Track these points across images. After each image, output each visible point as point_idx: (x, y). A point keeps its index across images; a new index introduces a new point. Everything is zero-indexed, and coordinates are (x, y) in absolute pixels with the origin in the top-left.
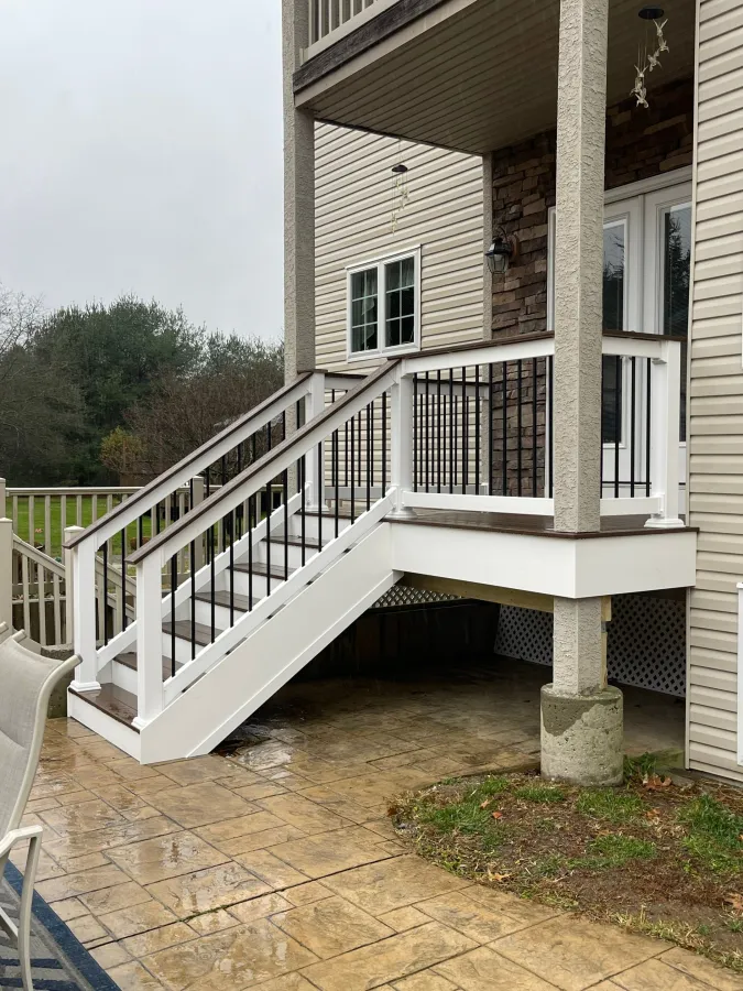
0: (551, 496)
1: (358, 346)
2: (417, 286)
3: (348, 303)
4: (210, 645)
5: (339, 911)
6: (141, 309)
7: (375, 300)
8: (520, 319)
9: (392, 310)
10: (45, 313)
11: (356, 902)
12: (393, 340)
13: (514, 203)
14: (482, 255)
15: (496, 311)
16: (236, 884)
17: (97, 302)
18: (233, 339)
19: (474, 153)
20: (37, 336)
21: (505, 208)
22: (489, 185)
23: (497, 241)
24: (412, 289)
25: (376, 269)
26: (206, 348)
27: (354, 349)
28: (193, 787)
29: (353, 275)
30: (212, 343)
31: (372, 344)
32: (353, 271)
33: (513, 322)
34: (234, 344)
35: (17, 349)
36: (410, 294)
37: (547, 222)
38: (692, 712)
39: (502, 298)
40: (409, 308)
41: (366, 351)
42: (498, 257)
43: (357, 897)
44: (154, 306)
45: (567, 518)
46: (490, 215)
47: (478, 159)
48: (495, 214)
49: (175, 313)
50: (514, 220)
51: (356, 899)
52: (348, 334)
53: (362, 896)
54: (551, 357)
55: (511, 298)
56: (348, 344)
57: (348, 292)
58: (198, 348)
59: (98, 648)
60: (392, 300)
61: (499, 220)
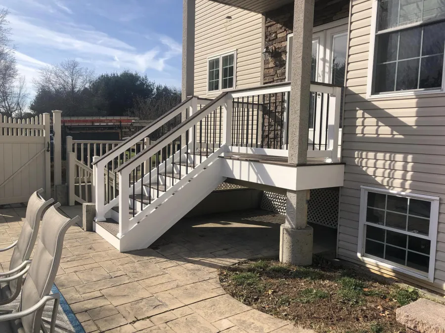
0: (287, 149)
1: (211, 89)
2: (234, 65)
3: (207, 72)
4: (149, 205)
5: (196, 320)
6: (131, 75)
7: (218, 70)
8: (275, 79)
9: (225, 75)
10: (96, 75)
11: (203, 316)
12: (224, 86)
13: (274, 33)
14: (260, 53)
15: (265, 76)
16: (154, 307)
17: (115, 72)
18: (165, 87)
19: (259, 12)
20: (93, 84)
21: (270, 34)
22: (264, 26)
23: (267, 48)
24: (233, 67)
25: (218, 59)
26: (155, 90)
27: (209, 90)
28: (139, 262)
29: (209, 61)
30: (158, 89)
31: (217, 88)
32: (209, 59)
33: (272, 80)
34: (166, 89)
35: (86, 89)
36: (231, 69)
37: (287, 40)
38: (340, 236)
39: (268, 70)
40: (231, 74)
41: (214, 91)
42: (267, 54)
43: (203, 314)
44: (136, 74)
45: (294, 158)
46: (264, 38)
47: (260, 15)
48: (266, 37)
49: (144, 77)
50: (273, 40)
51: (203, 315)
52: (207, 84)
53: (206, 314)
54: (289, 92)
55: (272, 71)
56: (207, 88)
57: (207, 68)
58: (152, 90)
59: (105, 204)
60: (225, 71)
61: (268, 40)
